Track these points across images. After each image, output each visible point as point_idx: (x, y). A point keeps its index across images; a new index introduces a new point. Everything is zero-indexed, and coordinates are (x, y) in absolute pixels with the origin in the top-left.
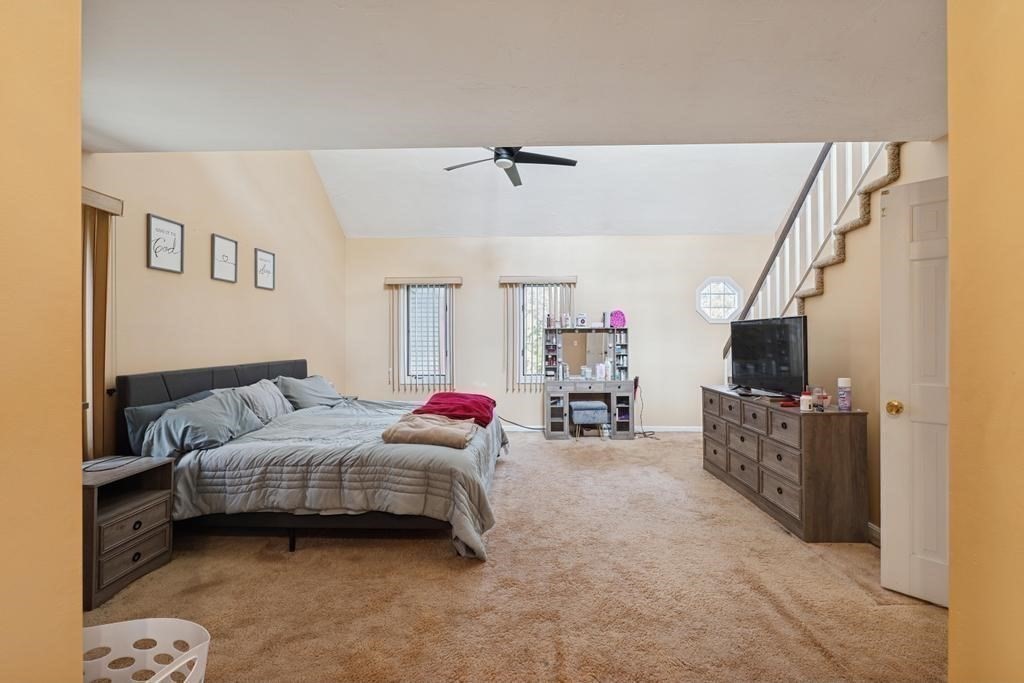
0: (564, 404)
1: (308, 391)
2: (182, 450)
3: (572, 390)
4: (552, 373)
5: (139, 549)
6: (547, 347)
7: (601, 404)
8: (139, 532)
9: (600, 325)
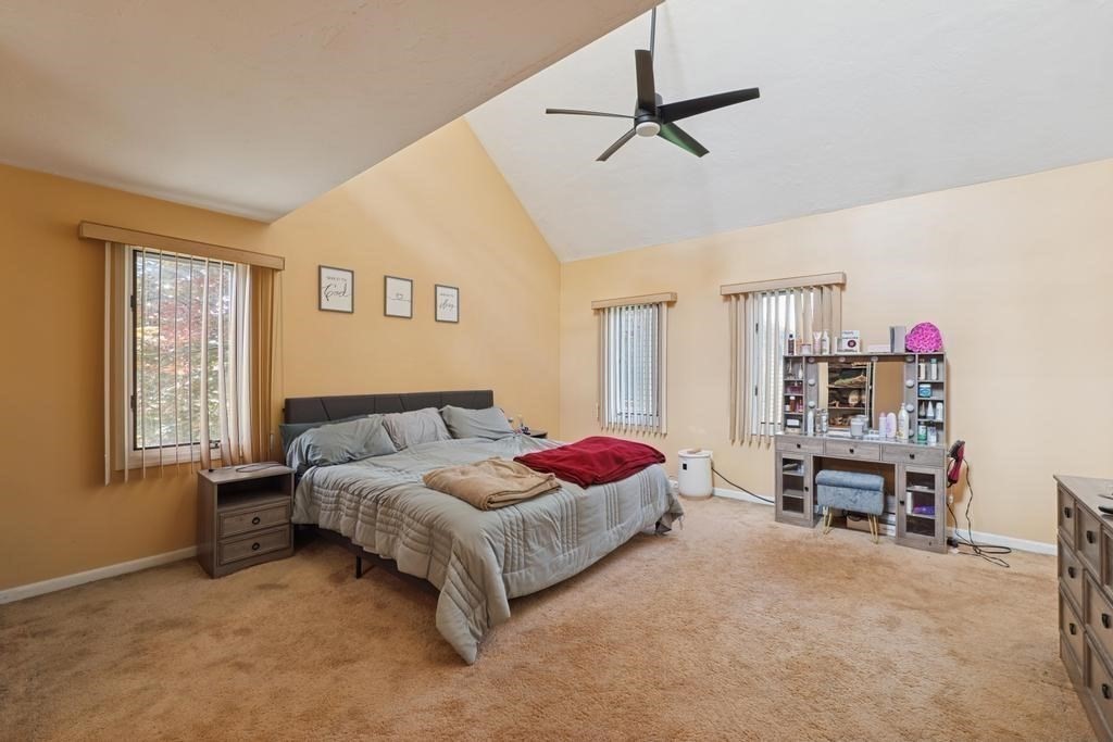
0: (806, 471)
1: (469, 422)
2: (306, 465)
3: (819, 452)
4: (796, 423)
5: (258, 540)
6: (787, 384)
7: (876, 481)
8: (257, 527)
9: (885, 349)
